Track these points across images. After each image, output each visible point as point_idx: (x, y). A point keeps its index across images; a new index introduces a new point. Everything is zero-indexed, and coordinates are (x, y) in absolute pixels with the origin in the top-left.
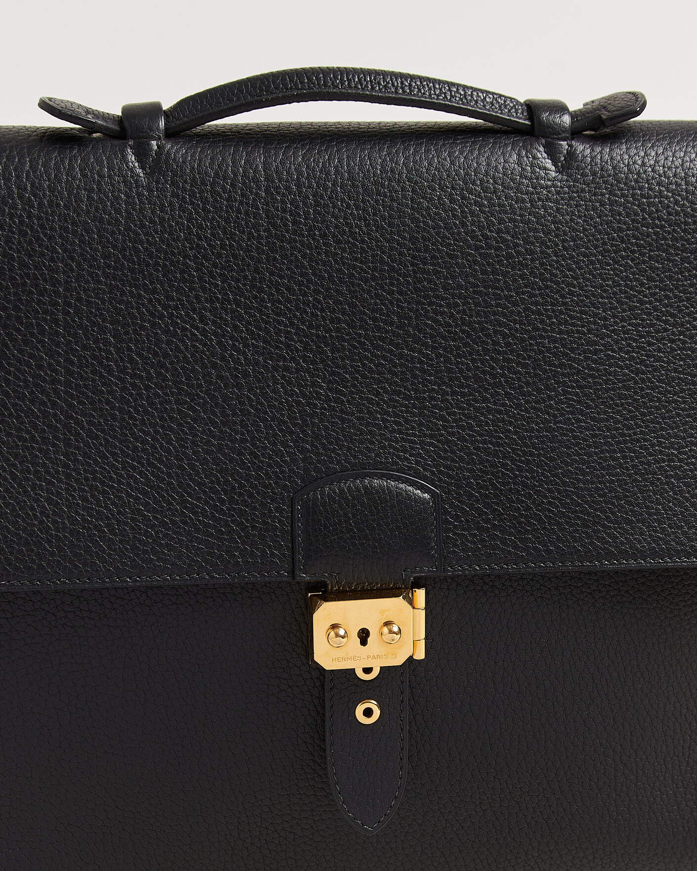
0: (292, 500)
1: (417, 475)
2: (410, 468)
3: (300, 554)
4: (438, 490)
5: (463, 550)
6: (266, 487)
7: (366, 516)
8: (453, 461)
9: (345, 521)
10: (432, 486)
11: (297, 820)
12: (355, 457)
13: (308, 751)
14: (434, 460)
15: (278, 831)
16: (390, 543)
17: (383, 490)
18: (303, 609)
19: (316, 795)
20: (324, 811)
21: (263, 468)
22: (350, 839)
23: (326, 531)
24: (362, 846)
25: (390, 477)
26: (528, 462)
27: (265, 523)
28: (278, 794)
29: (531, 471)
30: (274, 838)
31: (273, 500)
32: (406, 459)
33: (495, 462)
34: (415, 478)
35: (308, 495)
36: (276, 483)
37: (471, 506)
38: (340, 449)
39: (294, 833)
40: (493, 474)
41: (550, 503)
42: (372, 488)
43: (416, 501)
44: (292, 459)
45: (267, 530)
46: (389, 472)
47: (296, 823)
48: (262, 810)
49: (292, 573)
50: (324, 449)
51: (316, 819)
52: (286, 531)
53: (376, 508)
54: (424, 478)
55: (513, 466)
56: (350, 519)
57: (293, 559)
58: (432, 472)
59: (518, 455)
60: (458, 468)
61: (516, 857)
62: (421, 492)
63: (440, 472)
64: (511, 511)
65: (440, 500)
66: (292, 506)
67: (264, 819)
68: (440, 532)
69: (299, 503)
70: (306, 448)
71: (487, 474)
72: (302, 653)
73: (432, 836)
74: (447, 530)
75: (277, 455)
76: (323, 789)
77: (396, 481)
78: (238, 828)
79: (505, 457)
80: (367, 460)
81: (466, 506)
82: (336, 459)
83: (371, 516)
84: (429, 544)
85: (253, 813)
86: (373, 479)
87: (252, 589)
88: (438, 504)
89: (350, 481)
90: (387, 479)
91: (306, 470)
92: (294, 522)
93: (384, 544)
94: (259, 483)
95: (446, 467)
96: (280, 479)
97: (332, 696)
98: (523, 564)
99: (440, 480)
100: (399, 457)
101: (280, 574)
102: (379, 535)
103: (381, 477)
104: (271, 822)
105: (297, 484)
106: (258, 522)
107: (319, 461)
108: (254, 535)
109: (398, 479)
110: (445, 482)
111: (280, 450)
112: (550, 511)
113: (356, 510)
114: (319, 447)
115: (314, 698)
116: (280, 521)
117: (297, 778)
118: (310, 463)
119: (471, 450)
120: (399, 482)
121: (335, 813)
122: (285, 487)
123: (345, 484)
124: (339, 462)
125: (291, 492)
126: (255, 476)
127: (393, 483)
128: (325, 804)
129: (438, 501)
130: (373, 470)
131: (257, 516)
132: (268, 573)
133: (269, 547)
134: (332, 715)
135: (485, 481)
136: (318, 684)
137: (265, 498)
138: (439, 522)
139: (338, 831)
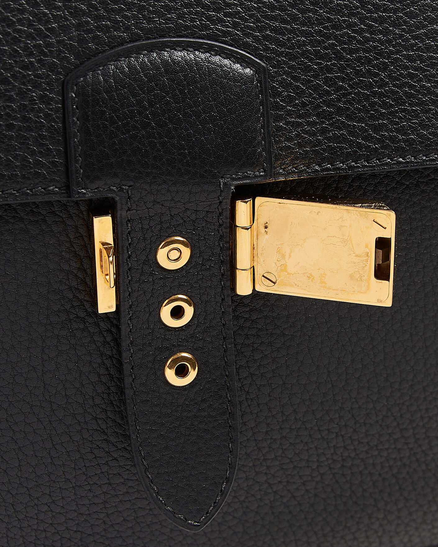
0: (63, 84)
1: (235, 42)
2: (225, 34)
3: (77, 161)
4: (264, 63)
5: (300, 145)
6: (25, 67)
7: (168, 103)
8: (284, 21)
9: (140, 113)
10: (256, 58)
11: (85, 516)
12: (150, 20)
13: (99, 429)
14: (258, 20)
15: (59, 532)
16: (202, 141)
17: (191, 68)
18: (86, 239)
19: (110, 484)
20: (121, 501)
21: (20, 41)
22: (154, 530)
23: (113, 128)
24: (168, 536)
25: (198, 47)
26: (381, 21)
27: (25, 119)
28: (60, 488)
29: (385, 32)
30: (55, 541)
31: (37, 86)
32: (220, 21)
33: (339, 22)
34: (232, 46)
35: (85, 76)
36: (40, 61)
37: (306, 82)
38: (129, 9)
39: (82, 532)
40: (336, 37)
41: (411, 76)
42: (174, 63)
43: (235, 81)
44: (61, 26)
45: (29, 129)
46: (197, 40)
47: (83, 519)
48: (38, 510)
49: (68, 189)
50: (106, 11)
51: (110, 512)
52: (55, 129)
53: (181, 92)
54: (245, 46)
55: (362, 26)
56: (146, 109)
57: (67, 169)
58: (256, 39)
59: (370, 11)
60: (290, 32)
61: (358, 523)
62: (241, 66)
63: (266, 38)
64: (361, 88)
65: (267, 76)
66: (63, 94)
67: (42, 520)
68: (268, 122)
69: (72, 88)
70: (81, 10)
71: (328, 38)
72: (85, 299)
73: (257, 512)
74: (278, 118)
75: (39, 21)
76: (119, 474)
77: (206, 52)
78: (7, 536)
79: (351, 15)
80: (167, 23)
81: (303, 84)
82: (124, 24)
83: (176, 103)
84: (255, 139)
85: (27, 515)
86: (176, 50)
87: (14, 217)
88: (265, 82)
89: (144, 55)
90: (195, 50)
91: (82, 41)
92: (66, 116)
93: (193, 142)
94: (15, 61)
95: (275, 30)
96: (45, 55)
97: (132, 354)
98: (377, 160)
99: (267, 49)
100: (209, 18)
101: (49, 190)
102: (187, 130)
103: (185, 47)
104: (51, 522)
105: (69, 62)
106: (15, 119)
107: (98, 28)
108: (11, 138)
109: (209, 49)
110: (273, 51)
111: (45, 14)
112: (411, 87)
113: (153, 95)
114: (100, 7)
115: (104, 358)
116: (47, 116)
117: (85, 466)
118: (89, 31)
119: (307, 5)
120: (211, 54)
121: (135, 501)
122: (52, 67)
123: (137, 58)
124: (127, 29)
125: (60, 73)
126: (10, 52)
127: (203, 56)
128: (122, 493)
129: (265, 78)
130: (174, 37)
131: (13, 110)
132: (31, 190)
133: (33, 153)
134: (134, 379)
135: (326, 48)
136: (109, 339)
137: (24, 84)
138: (267, 107)
139: (138, 523)
